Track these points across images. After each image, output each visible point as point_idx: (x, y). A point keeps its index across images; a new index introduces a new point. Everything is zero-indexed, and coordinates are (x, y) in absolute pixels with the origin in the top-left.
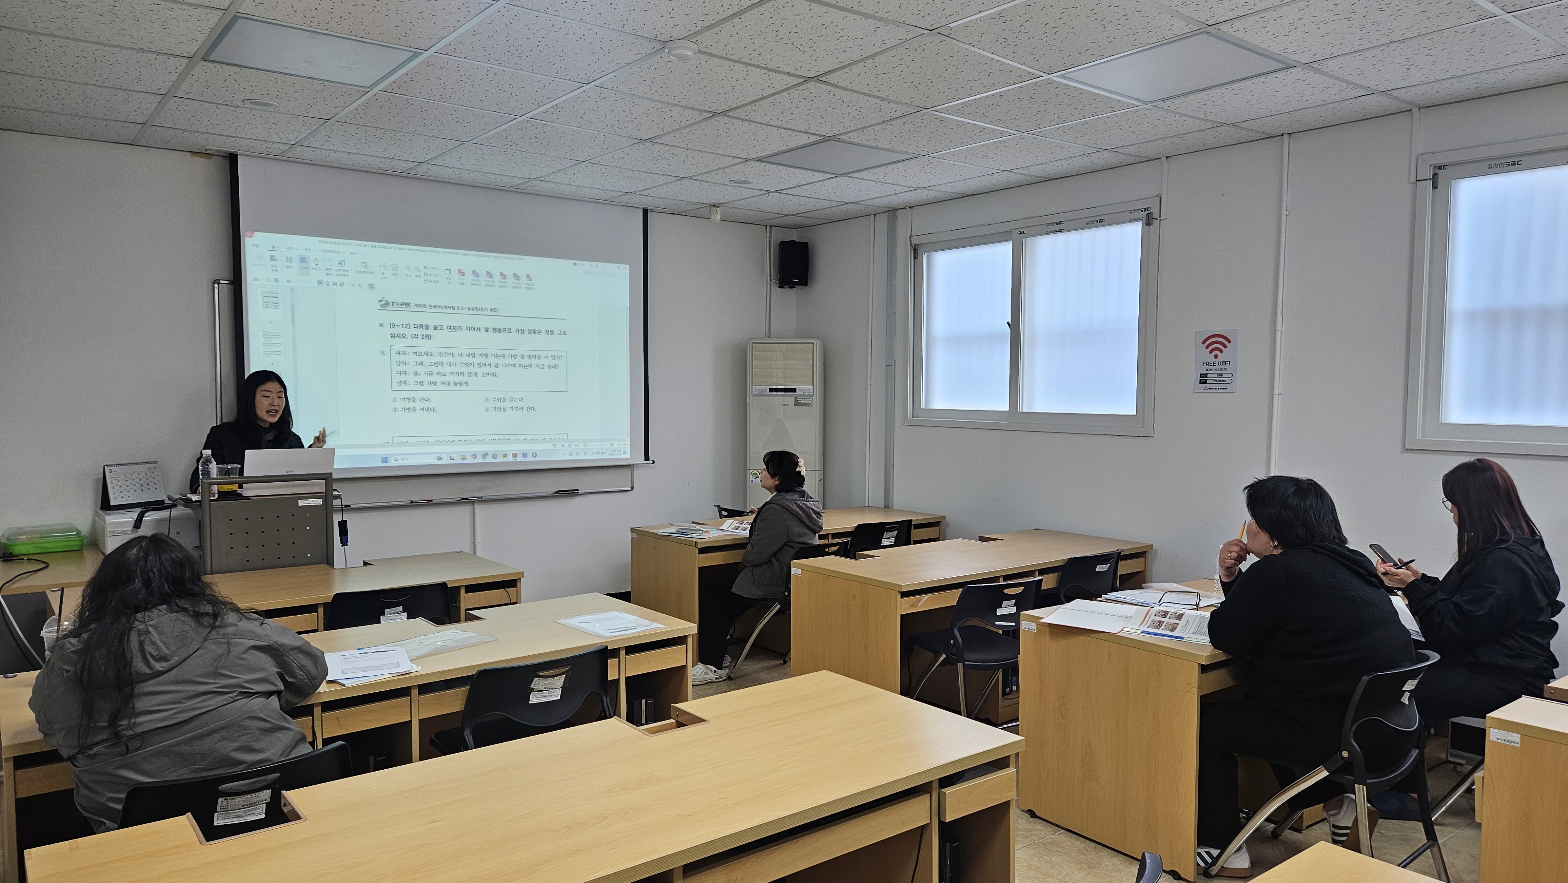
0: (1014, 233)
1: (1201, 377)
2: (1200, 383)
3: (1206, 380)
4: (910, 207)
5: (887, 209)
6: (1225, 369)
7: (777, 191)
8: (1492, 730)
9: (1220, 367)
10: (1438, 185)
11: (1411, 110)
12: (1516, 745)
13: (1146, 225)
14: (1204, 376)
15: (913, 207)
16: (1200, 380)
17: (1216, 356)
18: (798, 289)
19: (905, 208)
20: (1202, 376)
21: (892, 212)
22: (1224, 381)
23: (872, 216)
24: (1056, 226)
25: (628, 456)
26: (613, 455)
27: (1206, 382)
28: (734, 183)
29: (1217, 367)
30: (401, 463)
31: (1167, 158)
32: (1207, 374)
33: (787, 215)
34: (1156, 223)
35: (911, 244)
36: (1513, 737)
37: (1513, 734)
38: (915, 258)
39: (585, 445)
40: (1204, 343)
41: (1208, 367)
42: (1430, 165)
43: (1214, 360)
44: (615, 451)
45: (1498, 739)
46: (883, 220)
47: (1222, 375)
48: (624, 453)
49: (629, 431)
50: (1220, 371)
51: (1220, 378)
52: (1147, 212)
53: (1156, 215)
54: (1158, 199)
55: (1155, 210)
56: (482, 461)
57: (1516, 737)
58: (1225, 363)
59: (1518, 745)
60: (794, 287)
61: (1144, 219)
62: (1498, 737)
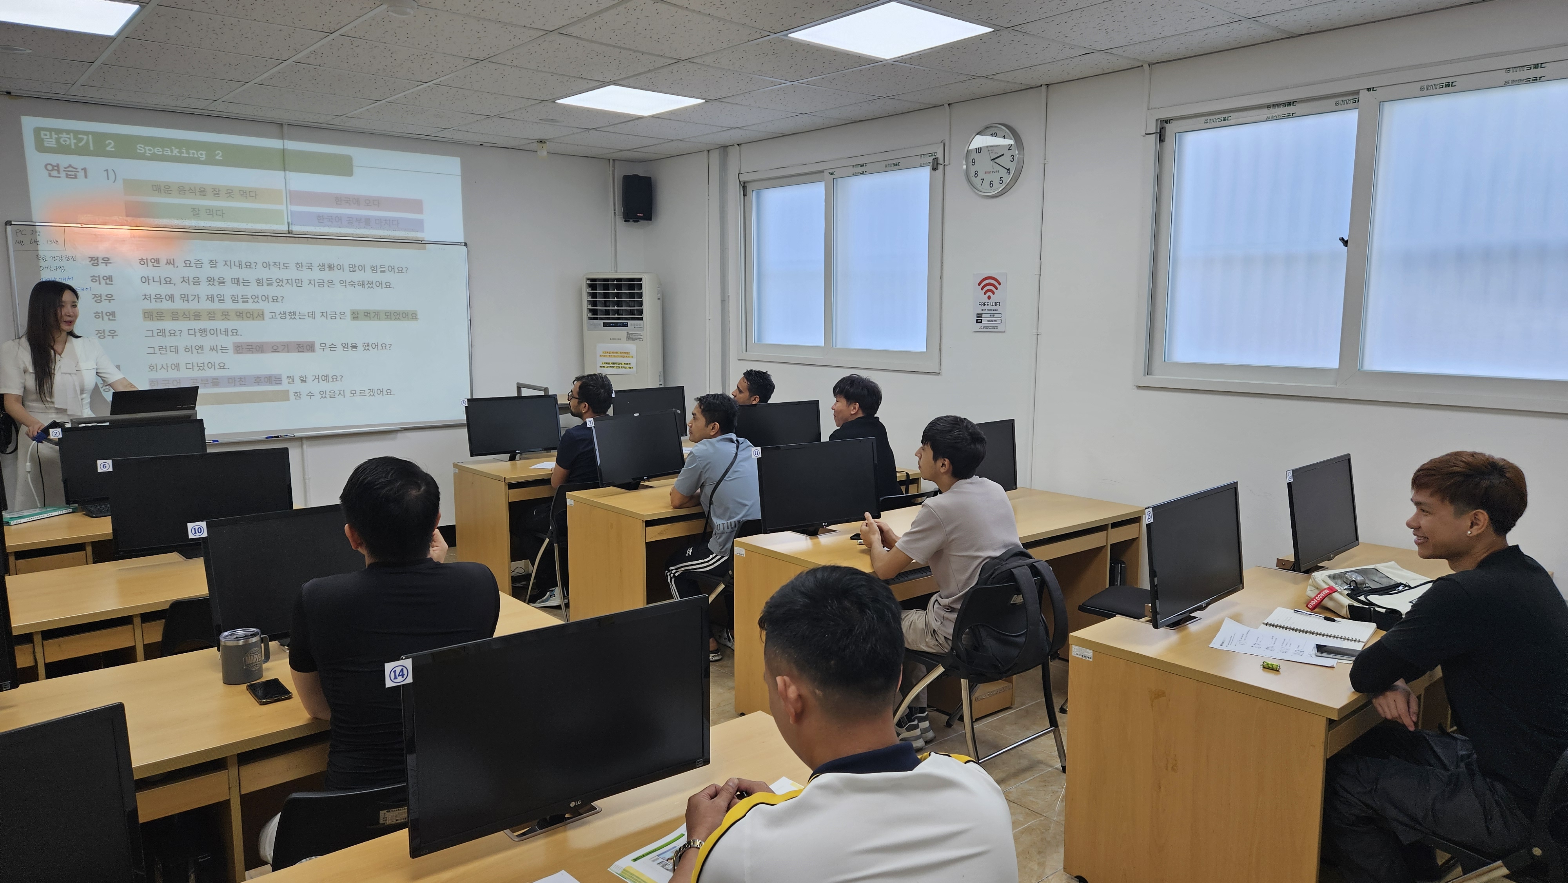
0: (826, 173)
1: (977, 317)
2: (977, 322)
3: (981, 320)
4: (738, 145)
5: (718, 147)
6: (996, 310)
7: (596, 129)
8: (1073, 646)
9: (992, 308)
10: (1164, 139)
11: (1142, 66)
12: (1089, 659)
13: (933, 169)
14: (980, 315)
15: (741, 144)
16: (977, 320)
17: (989, 298)
18: (642, 222)
19: (733, 145)
20: (978, 315)
21: (724, 149)
22: (995, 321)
23: (706, 152)
24: (862, 169)
27: (981, 322)
28: (545, 121)
29: (990, 307)
31: (949, 104)
32: (982, 314)
33: (621, 151)
34: (941, 167)
35: (740, 182)
36: (1088, 652)
37: (1088, 650)
38: (744, 195)
40: (979, 284)
41: (983, 308)
42: (1157, 120)
43: (988, 301)
45: (1077, 654)
46: (715, 156)
47: (994, 316)
50: (992, 312)
51: (993, 319)
52: (934, 157)
53: (941, 161)
54: (942, 144)
55: (940, 155)
57: (1089, 653)
58: (996, 304)
59: (1091, 660)
60: (637, 221)
61: (931, 163)
62: (1078, 653)
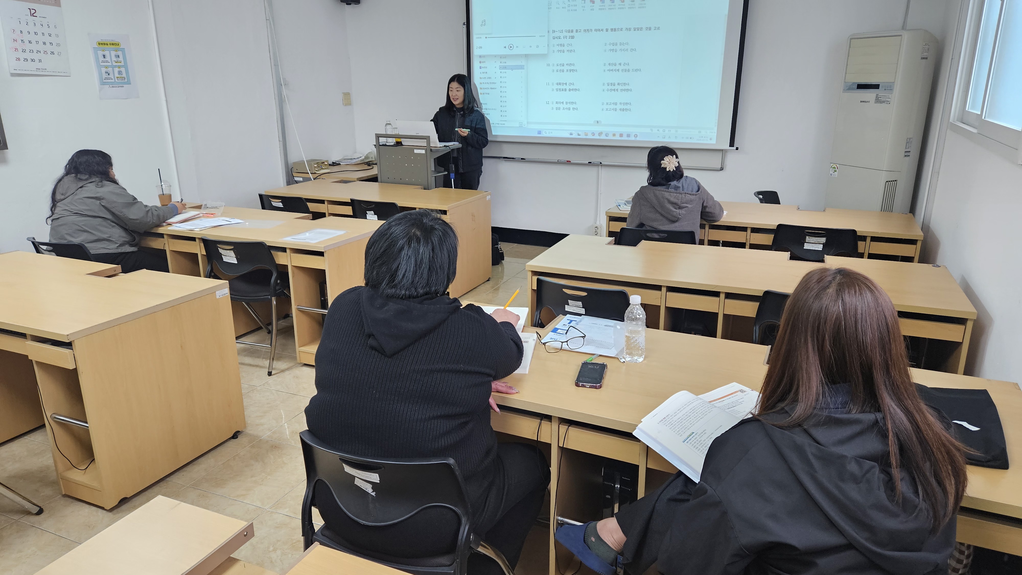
25: (714, 142)
26: (701, 140)
30: (548, 135)
39: (676, 131)
44: (702, 137)
48: (711, 139)
49: (717, 121)
56: (598, 137)
